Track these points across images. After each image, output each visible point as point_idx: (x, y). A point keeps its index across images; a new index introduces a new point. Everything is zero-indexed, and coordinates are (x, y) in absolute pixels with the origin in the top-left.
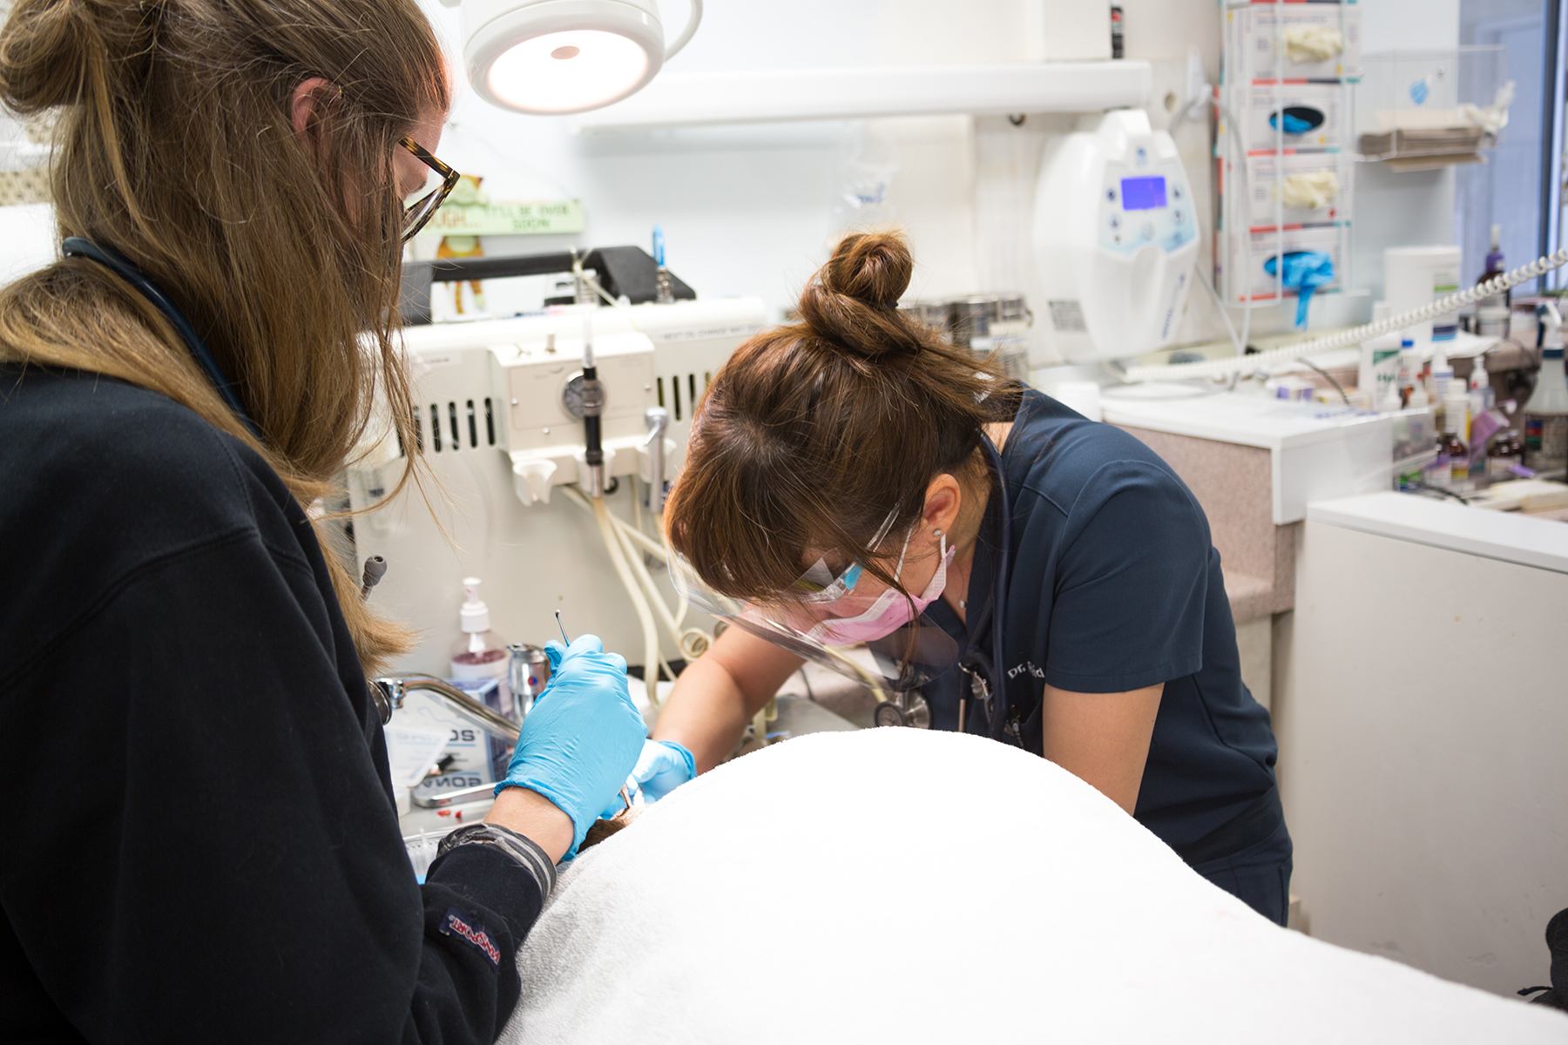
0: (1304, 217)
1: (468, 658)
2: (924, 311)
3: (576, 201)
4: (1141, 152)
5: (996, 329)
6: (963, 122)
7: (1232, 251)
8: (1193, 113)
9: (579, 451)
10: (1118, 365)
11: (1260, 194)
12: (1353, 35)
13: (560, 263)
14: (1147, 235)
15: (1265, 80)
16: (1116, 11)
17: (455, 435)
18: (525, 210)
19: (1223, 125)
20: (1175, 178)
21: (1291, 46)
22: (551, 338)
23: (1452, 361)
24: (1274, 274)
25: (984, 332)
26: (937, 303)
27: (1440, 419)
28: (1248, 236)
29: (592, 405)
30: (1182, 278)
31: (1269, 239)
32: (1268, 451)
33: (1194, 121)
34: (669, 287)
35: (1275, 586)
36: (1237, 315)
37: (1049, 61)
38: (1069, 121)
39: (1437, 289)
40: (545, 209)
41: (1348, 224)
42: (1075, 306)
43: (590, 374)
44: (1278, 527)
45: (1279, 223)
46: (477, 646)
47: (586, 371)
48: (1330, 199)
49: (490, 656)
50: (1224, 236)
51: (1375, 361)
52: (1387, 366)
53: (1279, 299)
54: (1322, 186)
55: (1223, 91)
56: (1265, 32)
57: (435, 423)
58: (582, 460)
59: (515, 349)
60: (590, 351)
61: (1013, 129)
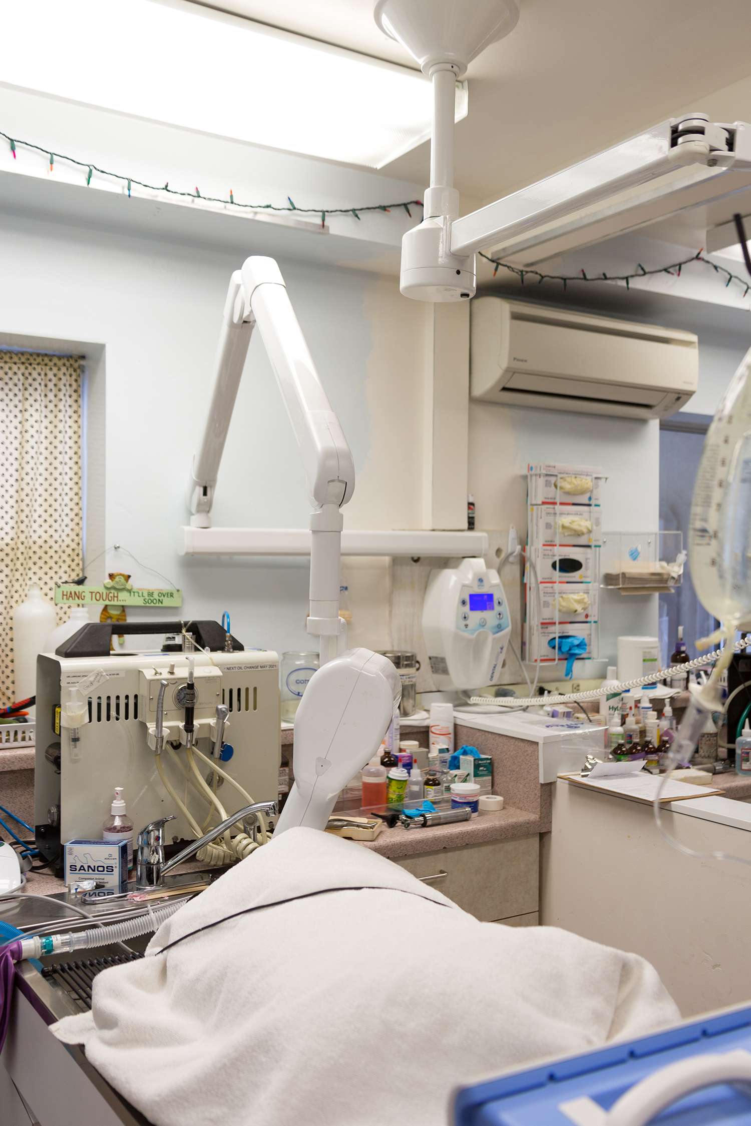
0: (570, 617)
1: (113, 829)
3: (178, 591)
4: (481, 580)
6: (387, 560)
7: (531, 635)
8: (511, 559)
9: (181, 724)
10: (467, 694)
11: (546, 604)
12: (597, 522)
13: (175, 628)
14: (483, 625)
15: (550, 544)
16: (471, 505)
17: (118, 712)
18: (151, 594)
19: (528, 565)
20: (499, 595)
21: (563, 527)
22: (173, 667)
23: (652, 701)
24: (554, 648)
27: (643, 733)
28: (540, 626)
29: (190, 702)
30: (502, 649)
31: (551, 628)
32: (537, 743)
33: (512, 563)
34: (231, 644)
35: (540, 818)
36: (532, 669)
38: (445, 562)
39: (644, 660)
40: (161, 594)
41: (595, 622)
42: (443, 660)
43: (191, 686)
44: (542, 785)
45: (557, 620)
46: (118, 822)
47: (189, 685)
48: (584, 609)
49: (123, 829)
50: (527, 625)
51: (608, 699)
52: (614, 702)
53: (557, 661)
54: (579, 602)
55: (528, 548)
56: (550, 519)
57: (109, 705)
58: (182, 728)
59: (154, 671)
60: (191, 674)
61: (414, 563)
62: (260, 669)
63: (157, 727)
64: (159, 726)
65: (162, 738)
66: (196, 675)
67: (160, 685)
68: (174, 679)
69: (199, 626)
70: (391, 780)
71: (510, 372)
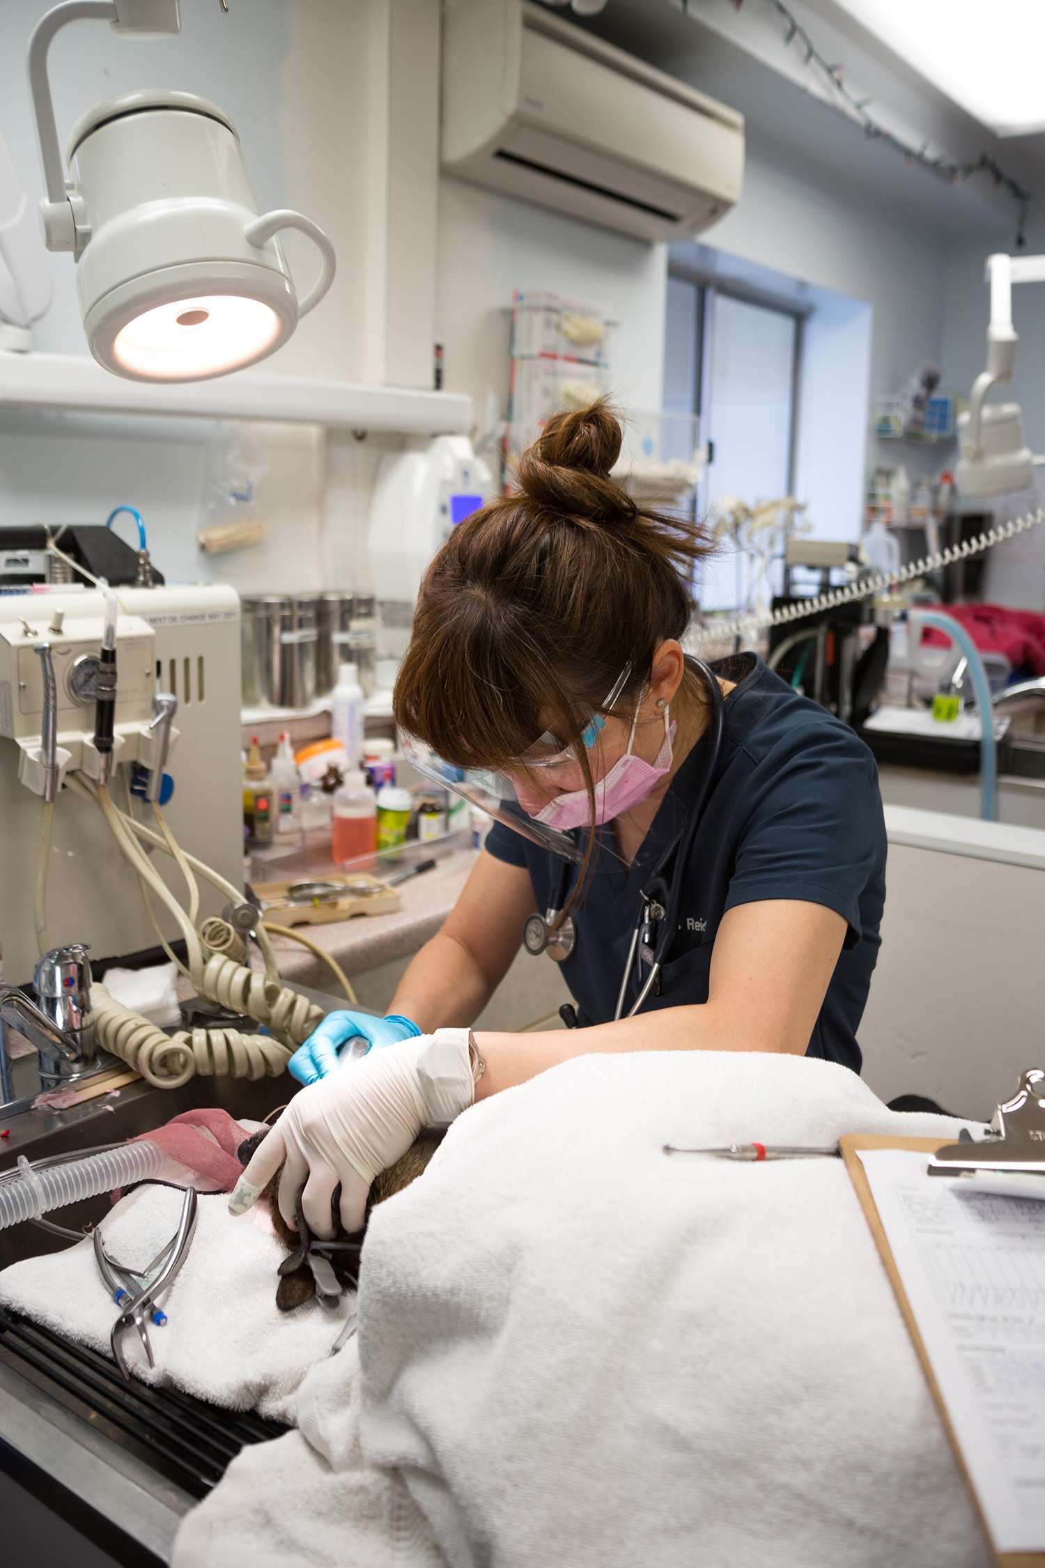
2: (295, 606)
4: (466, 474)
5: (355, 625)
6: (313, 432)
9: (88, 738)
16: (439, 349)
21: (568, 397)
22: (60, 618)
25: (344, 627)
26: (306, 599)
29: (108, 689)
37: (387, 385)
42: (407, 607)
43: (108, 656)
47: (105, 653)
55: (513, 428)
56: (549, 382)
58: (92, 745)
59: (22, 627)
60: (110, 631)
61: (356, 443)
62: (207, 620)
63: (45, 745)
64: (49, 744)
65: (54, 768)
66: (120, 632)
67: (38, 657)
68: (66, 644)
69: (78, 536)
70: (381, 811)
71: (518, 122)
